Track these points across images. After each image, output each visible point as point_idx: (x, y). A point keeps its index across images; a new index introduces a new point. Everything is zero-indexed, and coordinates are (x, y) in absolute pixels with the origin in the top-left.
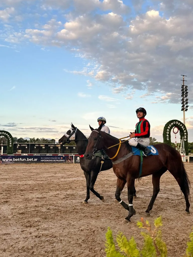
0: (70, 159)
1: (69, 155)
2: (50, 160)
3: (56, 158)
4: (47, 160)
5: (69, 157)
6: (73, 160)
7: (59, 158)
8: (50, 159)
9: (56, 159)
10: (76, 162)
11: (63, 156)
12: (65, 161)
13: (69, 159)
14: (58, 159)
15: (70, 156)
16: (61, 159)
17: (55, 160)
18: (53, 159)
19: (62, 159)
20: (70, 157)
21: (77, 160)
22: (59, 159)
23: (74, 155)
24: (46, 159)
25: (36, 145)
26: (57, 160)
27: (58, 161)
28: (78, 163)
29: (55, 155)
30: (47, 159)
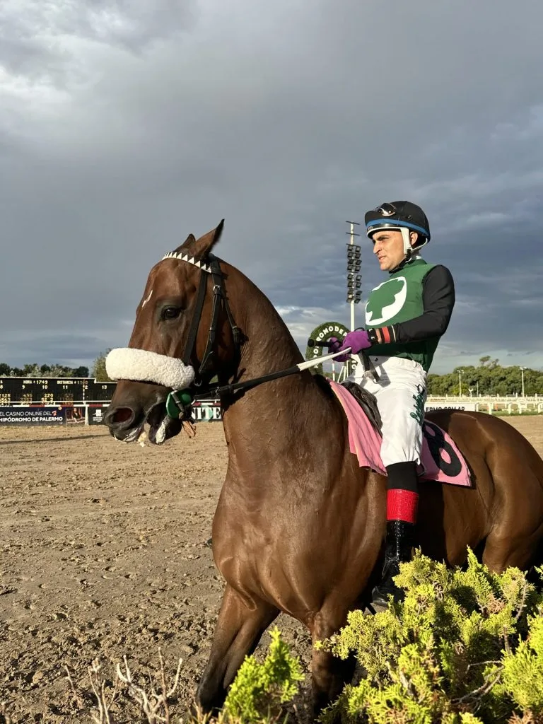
0: (76, 414)
1: (75, 406)
2: (22, 417)
3: (40, 414)
4: (17, 419)
5: (75, 410)
6: (84, 416)
7: (47, 413)
8: (24, 417)
9: (39, 416)
10: (91, 422)
11: (57, 408)
12: (64, 421)
13: (75, 416)
14: (45, 416)
15: (77, 408)
16: (52, 416)
17: (37, 419)
18: (31, 417)
19: (56, 416)
20: (78, 410)
21: (95, 416)
22: (48, 417)
23: (88, 405)
24: (12, 417)
25: (25, 382)
26: (41, 419)
27: (44, 419)
28: (96, 423)
29: (37, 406)
30: (15, 417)
